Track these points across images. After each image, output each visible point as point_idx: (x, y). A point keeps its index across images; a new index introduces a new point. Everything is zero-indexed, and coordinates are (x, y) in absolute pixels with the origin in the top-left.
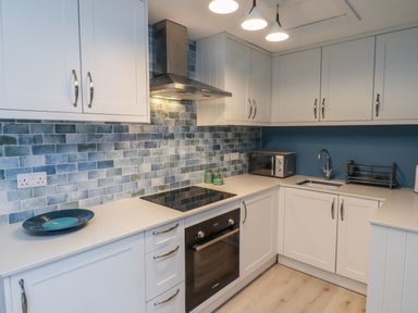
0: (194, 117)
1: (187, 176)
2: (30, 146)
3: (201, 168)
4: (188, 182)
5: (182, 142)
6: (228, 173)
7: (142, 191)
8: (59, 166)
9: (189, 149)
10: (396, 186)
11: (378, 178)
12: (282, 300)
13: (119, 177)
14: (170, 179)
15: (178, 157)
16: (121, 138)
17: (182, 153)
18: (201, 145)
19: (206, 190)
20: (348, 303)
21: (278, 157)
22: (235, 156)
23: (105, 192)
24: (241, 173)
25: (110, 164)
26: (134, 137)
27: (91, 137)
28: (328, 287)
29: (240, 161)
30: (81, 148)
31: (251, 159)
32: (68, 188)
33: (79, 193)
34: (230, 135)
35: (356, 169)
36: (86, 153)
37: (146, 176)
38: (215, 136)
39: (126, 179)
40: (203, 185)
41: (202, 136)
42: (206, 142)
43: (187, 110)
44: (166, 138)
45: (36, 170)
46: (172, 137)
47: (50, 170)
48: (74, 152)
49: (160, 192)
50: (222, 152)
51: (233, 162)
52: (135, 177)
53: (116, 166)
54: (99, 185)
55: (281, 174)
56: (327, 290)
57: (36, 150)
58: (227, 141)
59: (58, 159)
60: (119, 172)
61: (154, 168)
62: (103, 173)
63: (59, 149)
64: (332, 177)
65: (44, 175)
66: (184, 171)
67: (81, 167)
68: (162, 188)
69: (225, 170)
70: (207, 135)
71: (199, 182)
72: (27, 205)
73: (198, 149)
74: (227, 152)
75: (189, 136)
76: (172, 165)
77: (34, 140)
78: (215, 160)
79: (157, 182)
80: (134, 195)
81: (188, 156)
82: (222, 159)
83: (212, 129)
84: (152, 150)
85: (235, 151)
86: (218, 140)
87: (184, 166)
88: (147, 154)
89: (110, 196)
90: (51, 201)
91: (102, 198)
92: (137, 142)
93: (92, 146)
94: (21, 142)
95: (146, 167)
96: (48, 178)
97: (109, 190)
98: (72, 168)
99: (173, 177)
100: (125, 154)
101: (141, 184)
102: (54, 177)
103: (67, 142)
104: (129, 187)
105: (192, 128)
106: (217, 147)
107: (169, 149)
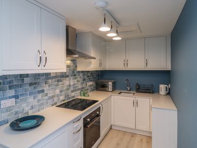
0: (76, 67)
1: (73, 94)
2: (8, 86)
3: (79, 89)
4: (74, 96)
5: (71, 78)
6: (89, 91)
7: (56, 103)
8: (21, 94)
9: (74, 81)
10: (153, 93)
11: (147, 90)
12: (118, 144)
13: (46, 98)
14: (67, 96)
15: (70, 85)
16: (48, 78)
17: (72, 83)
18: (78, 79)
19: (81, 99)
20: (142, 140)
21: (109, 83)
22: (91, 83)
23: (41, 105)
24: (93, 90)
25: (43, 91)
26: (53, 78)
27: (35, 79)
28: (133, 135)
29: (93, 85)
30: (31, 84)
31: (97, 84)
32: (24, 105)
33: (29, 107)
34: (89, 74)
35: (139, 87)
36: (33, 87)
37: (58, 96)
38: (84, 75)
39: (50, 98)
40: (80, 97)
41: (79, 75)
42: (80, 77)
43: (74, 64)
44: (66, 77)
45: (10, 98)
46: (68, 76)
47: (16, 97)
48: (28, 87)
49: (63, 103)
50: (86, 82)
51: (90, 86)
52: (53, 97)
53: (45, 92)
54: (38, 102)
55: (111, 90)
56: (133, 136)
57: (10, 88)
58: (88, 77)
59: (20, 91)
60: (46, 95)
61: (61, 91)
62: (40, 96)
63: (21, 86)
64: (130, 90)
65: (14, 100)
66: (73, 91)
67: (31, 94)
68: (64, 100)
69: (87, 89)
70: (81, 74)
71: (78, 96)
72: (5, 116)
73: (78, 81)
74: (88, 81)
75: (74, 75)
76: (68, 89)
77: (10, 82)
78: (84, 85)
79: (62, 98)
80: (53, 105)
81: (74, 85)
82: (86, 84)
83: (83, 72)
84: (60, 83)
85: (91, 81)
86: (85, 76)
87: (72, 89)
88: (58, 85)
89: (42, 107)
90: (17, 113)
91: (39, 109)
92: (54, 80)
93: (35, 83)
94: (4, 84)
95: (58, 91)
96: (16, 101)
97: (42, 104)
98: (27, 95)
99: (68, 95)
100: (49, 86)
101: (56, 99)
102: (18, 100)
103: (25, 82)
104: (50, 102)
105: (76, 72)
106: (84, 80)
107: (67, 82)
